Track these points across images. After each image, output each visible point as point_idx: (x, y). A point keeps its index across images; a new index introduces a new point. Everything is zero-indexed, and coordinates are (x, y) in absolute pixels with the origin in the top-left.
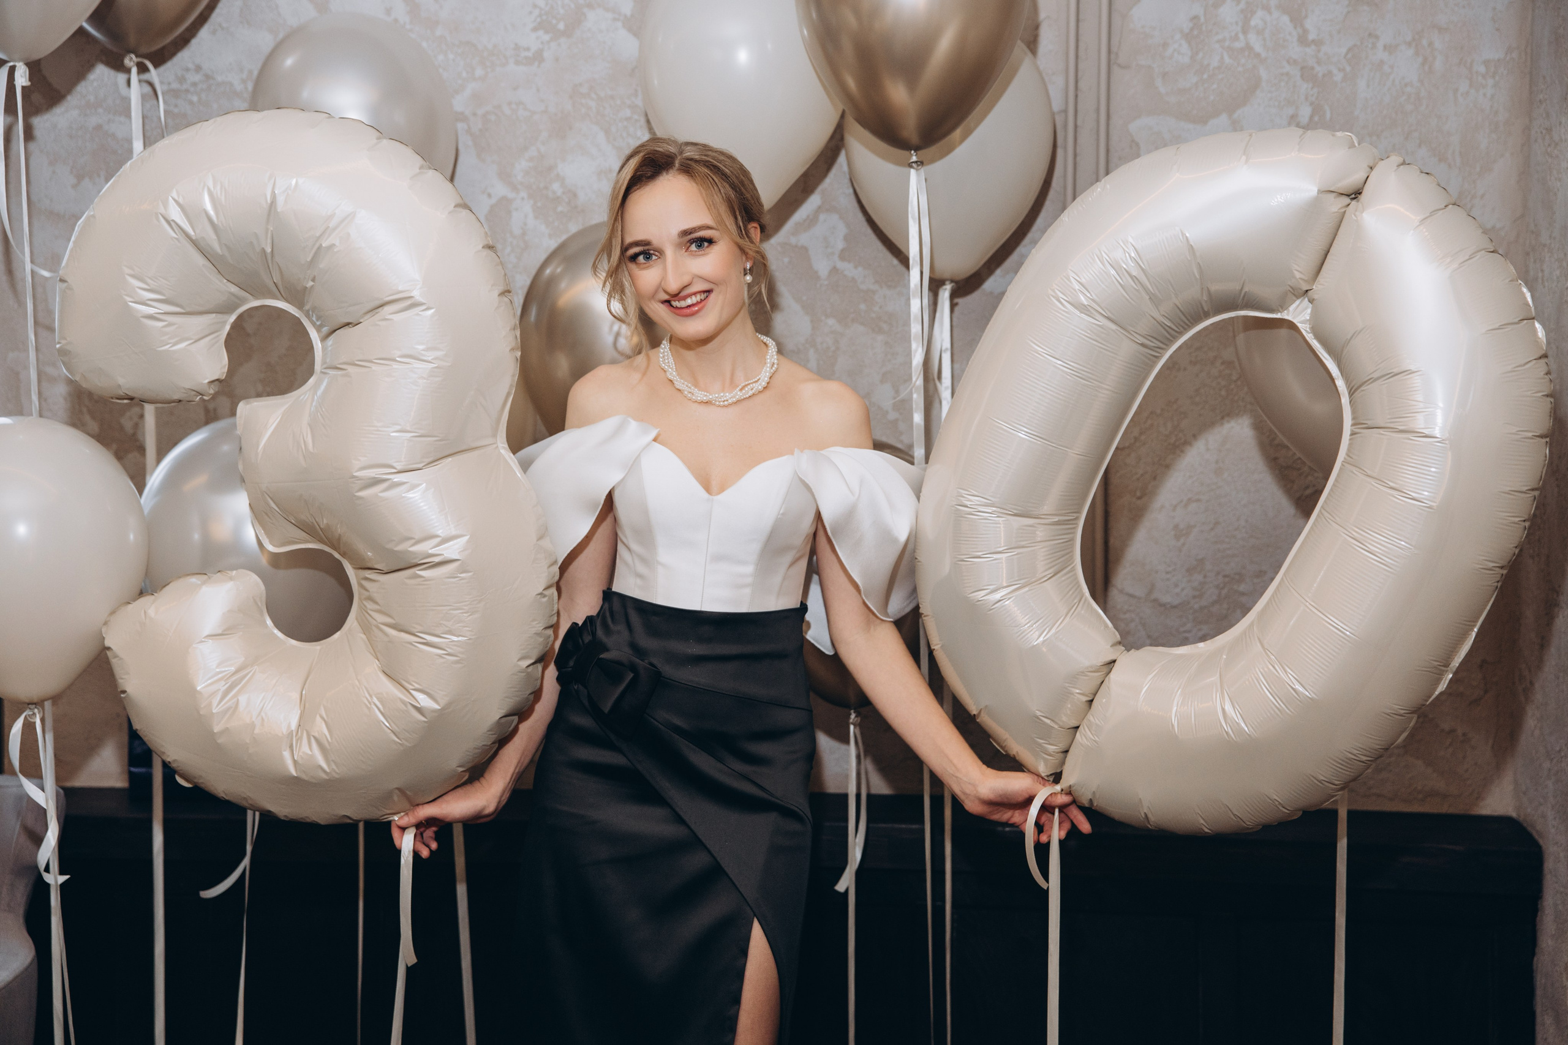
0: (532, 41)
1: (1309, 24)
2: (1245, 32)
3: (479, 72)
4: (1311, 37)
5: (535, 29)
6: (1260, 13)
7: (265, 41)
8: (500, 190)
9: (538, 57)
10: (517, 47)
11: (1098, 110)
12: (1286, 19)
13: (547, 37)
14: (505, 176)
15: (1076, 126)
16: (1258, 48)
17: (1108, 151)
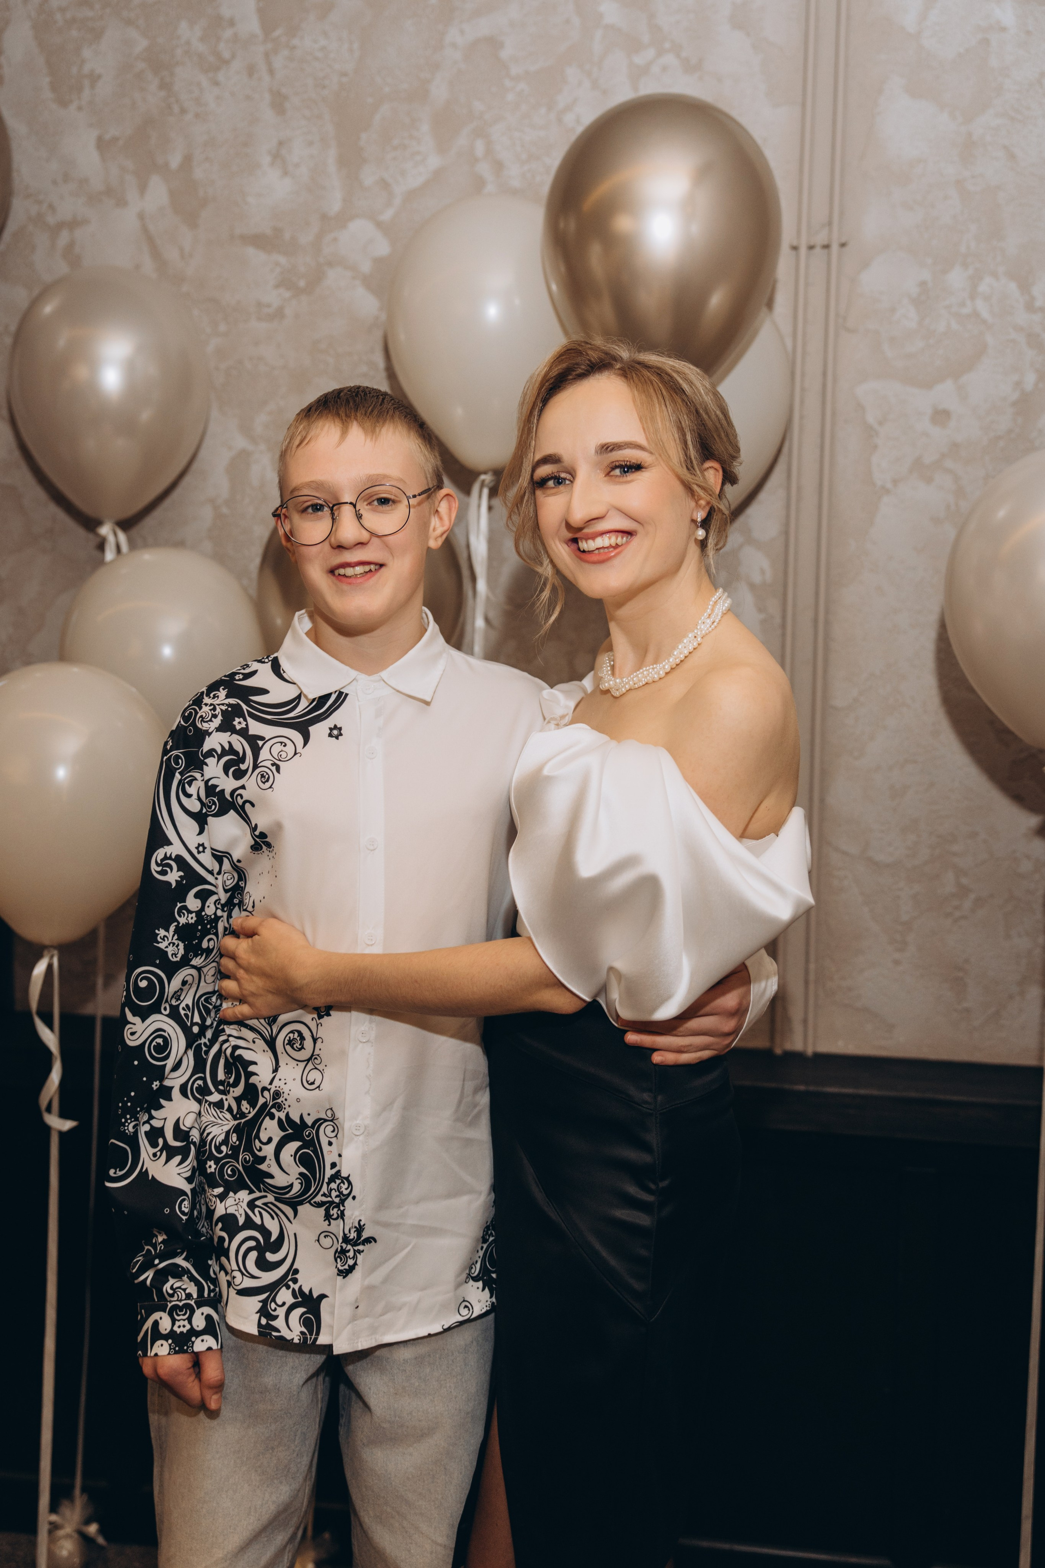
0: (273, 297)
1: (1036, 291)
2: (973, 296)
3: (222, 328)
4: (1038, 304)
5: (277, 286)
6: (988, 280)
7: (21, 296)
8: (240, 443)
9: (279, 314)
10: (259, 305)
11: (825, 374)
12: (1013, 286)
13: (287, 294)
14: (246, 430)
15: (803, 390)
16: (985, 314)
17: (834, 414)
